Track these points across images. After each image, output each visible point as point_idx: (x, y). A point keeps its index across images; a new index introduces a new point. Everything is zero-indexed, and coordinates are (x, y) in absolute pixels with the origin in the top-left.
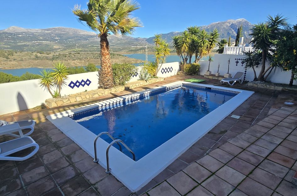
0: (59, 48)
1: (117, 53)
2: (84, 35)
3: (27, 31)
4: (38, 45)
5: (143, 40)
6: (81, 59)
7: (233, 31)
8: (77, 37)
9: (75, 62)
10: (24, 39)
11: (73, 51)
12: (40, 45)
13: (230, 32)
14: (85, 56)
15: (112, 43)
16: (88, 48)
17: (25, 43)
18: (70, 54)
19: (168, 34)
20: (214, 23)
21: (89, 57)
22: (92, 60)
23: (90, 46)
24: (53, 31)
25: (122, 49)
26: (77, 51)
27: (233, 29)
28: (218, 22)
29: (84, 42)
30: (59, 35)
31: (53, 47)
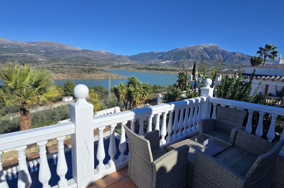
0: (44, 61)
1: (100, 68)
2: (70, 50)
3: (12, 43)
4: (22, 57)
5: (126, 57)
6: (63, 73)
7: (206, 53)
8: (62, 51)
9: (58, 75)
10: (9, 50)
11: (57, 64)
12: (25, 56)
13: (203, 55)
14: (68, 70)
15: (96, 59)
16: (72, 62)
17: (9, 55)
18: (54, 67)
19: (149, 53)
20: (189, 46)
21: (72, 71)
22: (74, 73)
23: (75, 61)
24: (39, 44)
25: (105, 65)
26: (61, 65)
27: (206, 52)
28: (193, 46)
29: (68, 56)
30: (44, 49)
31: (38, 59)
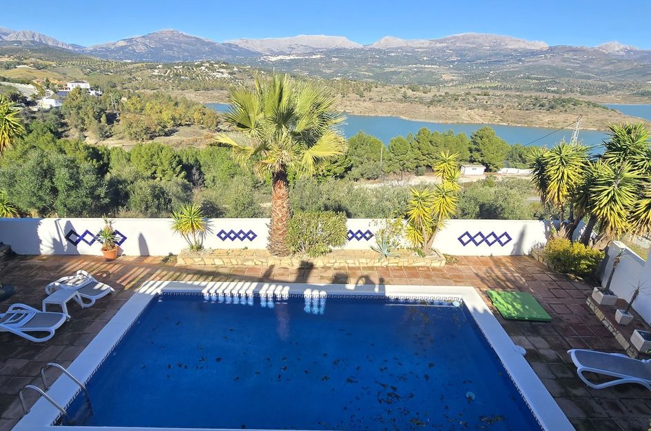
0: (452, 80)
1: (592, 99)
2: (515, 50)
3: (405, 45)
4: (416, 72)
6: (486, 108)
8: (497, 54)
9: (472, 112)
10: (397, 61)
11: (478, 87)
12: (420, 72)
14: (498, 102)
15: (585, 72)
16: (514, 81)
17: (396, 69)
18: (468, 94)
21: (508, 103)
22: (512, 111)
23: (522, 78)
24: (452, 42)
25: (612, 89)
26: (486, 88)
29: (509, 67)
30: (460, 52)
31: (442, 77)
